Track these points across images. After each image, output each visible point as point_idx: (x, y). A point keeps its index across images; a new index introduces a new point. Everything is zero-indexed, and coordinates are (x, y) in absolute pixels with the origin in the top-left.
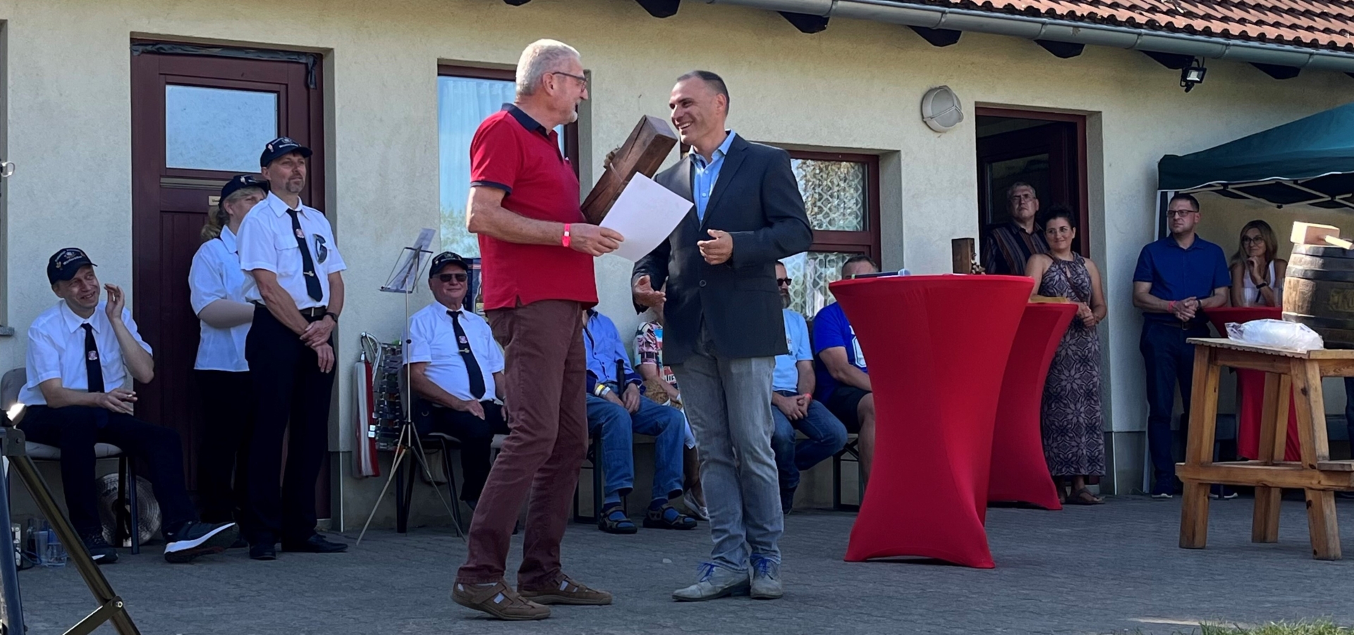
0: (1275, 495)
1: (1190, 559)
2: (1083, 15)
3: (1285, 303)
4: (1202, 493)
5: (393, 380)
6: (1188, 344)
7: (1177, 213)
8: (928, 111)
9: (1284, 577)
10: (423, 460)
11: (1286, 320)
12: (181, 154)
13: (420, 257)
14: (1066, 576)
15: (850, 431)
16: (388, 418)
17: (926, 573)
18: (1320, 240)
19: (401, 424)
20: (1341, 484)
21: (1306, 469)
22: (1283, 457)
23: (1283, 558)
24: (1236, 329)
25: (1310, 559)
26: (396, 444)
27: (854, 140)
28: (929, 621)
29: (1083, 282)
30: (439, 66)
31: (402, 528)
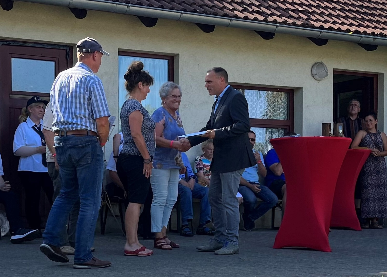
2: (378, 34)
8: (314, 71)
10: (110, 207)
12: (18, 85)
15: (279, 199)
28: (302, 271)
29: (379, 141)
30: (119, 51)
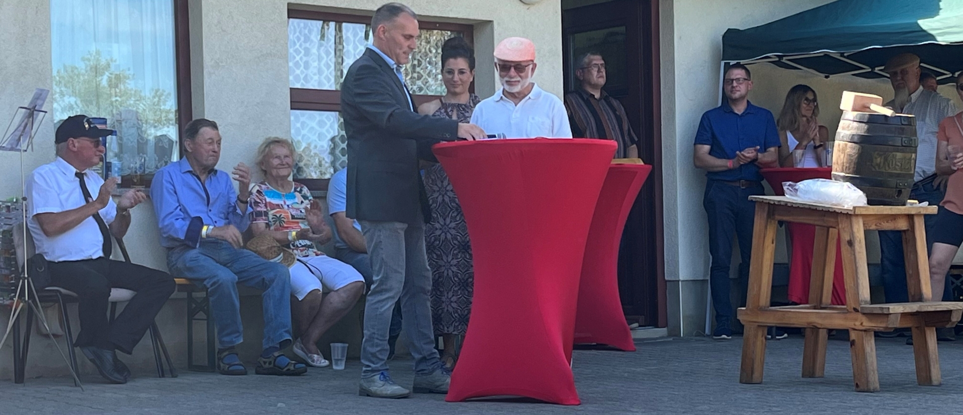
0: (823, 334)
1: (749, 394)
3: (835, 163)
4: (760, 334)
5: (9, 236)
6: (749, 201)
7: (734, 81)
9: (832, 408)
10: (39, 311)
11: (836, 180)
13: (34, 116)
14: (644, 410)
16: (3, 273)
17: (519, 411)
18: (865, 108)
19: (18, 279)
20: (880, 325)
21: (851, 312)
22: (830, 301)
23: (830, 391)
24: (792, 188)
25: (853, 391)
26: (12, 299)
27: (451, 11)
31: (19, 377)
